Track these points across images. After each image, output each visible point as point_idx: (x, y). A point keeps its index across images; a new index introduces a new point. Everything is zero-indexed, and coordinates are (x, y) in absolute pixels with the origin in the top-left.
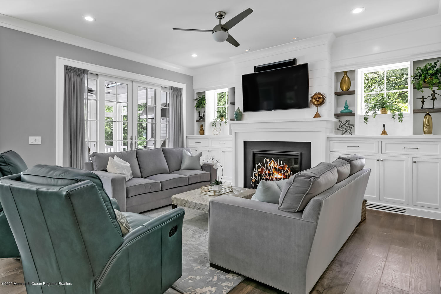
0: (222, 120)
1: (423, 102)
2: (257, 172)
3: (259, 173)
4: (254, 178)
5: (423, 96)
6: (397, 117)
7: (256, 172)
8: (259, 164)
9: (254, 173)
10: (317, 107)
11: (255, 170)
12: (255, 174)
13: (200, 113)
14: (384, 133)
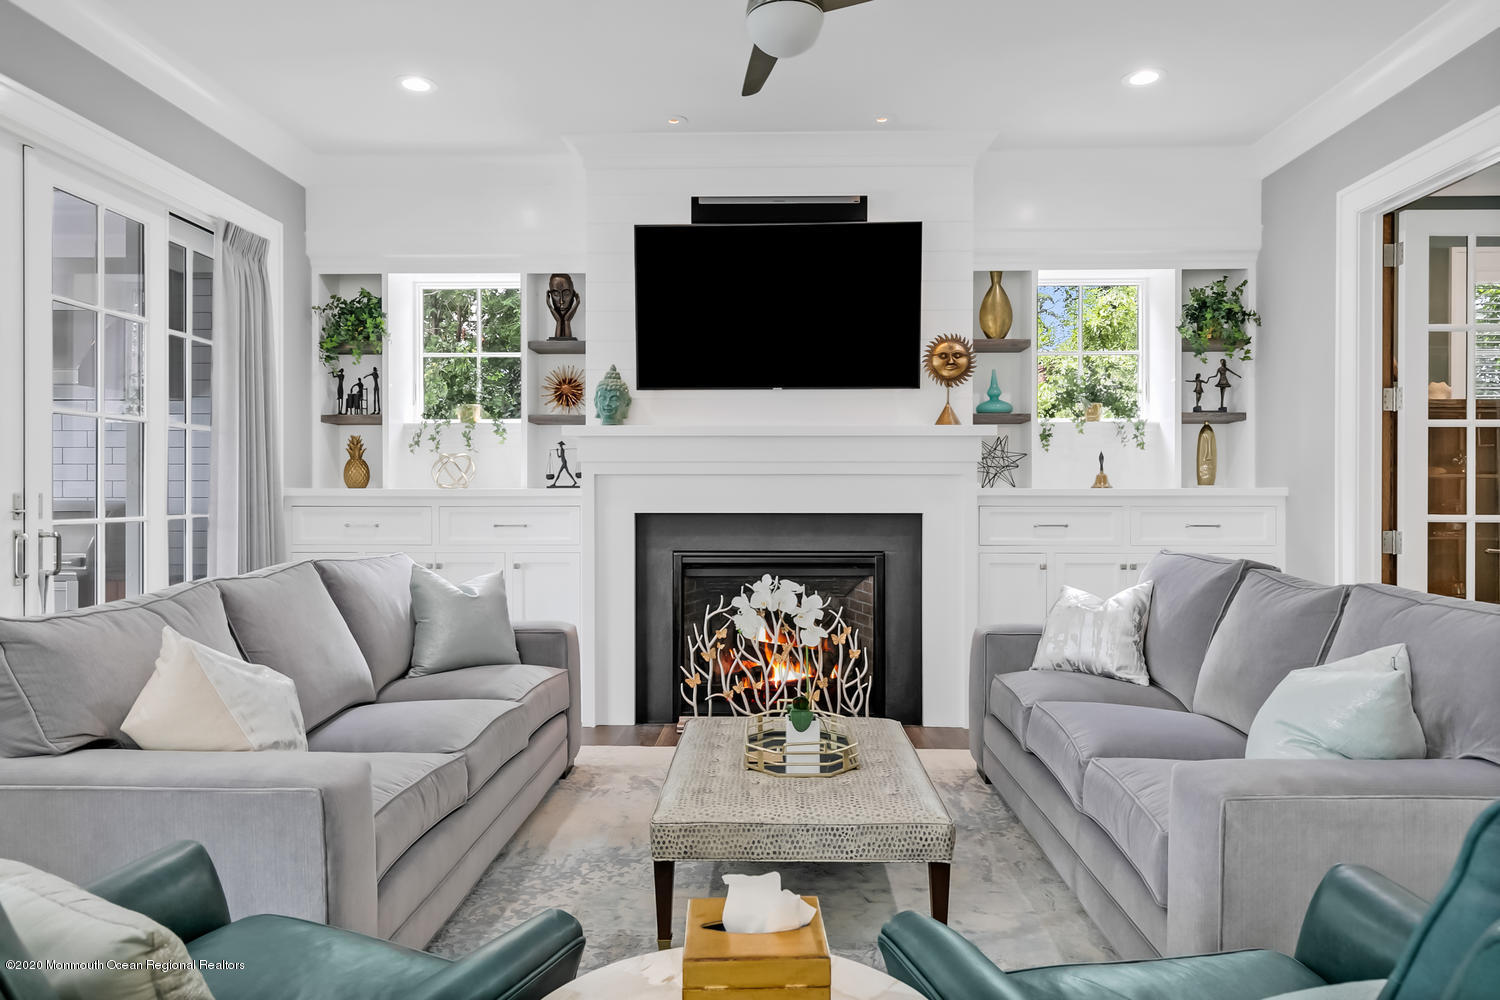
0: (468, 420)
1: (1199, 392)
2: (709, 645)
3: (721, 647)
4: (696, 671)
5: (1198, 376)
6: (1131, 431)
7: (703, 641)
8: (719, 610)
9: (692, 650)
10: (948, 385)
11: (701, 632)
12: (698, 651)
13: (341, 377)
14: (1101, 480)
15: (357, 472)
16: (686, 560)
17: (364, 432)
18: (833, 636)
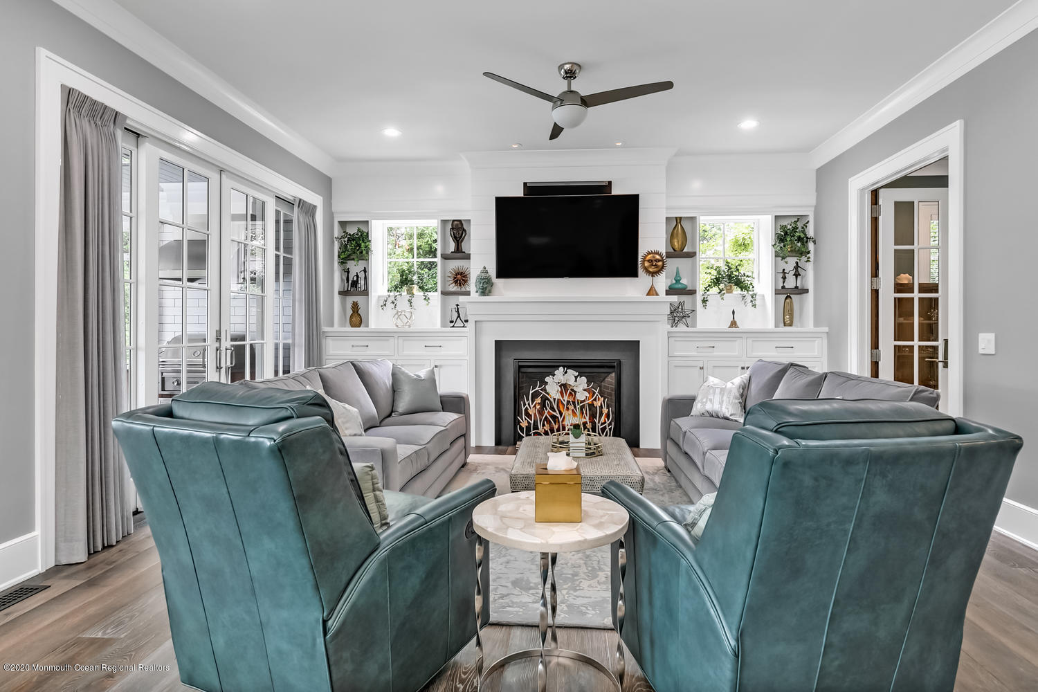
0: (410, 292)
1: (784, 278)
2: (532, 406)
3: (538, 407)
4: (526, 419)
5: (784, 270)
6: (749, 299)
7: (529, 404)
8: (537, 389)
9: (523, 409)
10: (653, 276)
11: (528, 400)
12: (526, 409)
13: (348, 272)
14: (733, 324)
15: (355, 319)
16: (520, 364)
17: (359, 299)
18: (594, 402)
